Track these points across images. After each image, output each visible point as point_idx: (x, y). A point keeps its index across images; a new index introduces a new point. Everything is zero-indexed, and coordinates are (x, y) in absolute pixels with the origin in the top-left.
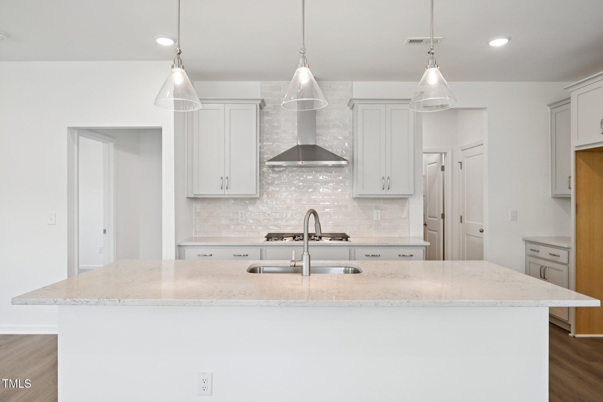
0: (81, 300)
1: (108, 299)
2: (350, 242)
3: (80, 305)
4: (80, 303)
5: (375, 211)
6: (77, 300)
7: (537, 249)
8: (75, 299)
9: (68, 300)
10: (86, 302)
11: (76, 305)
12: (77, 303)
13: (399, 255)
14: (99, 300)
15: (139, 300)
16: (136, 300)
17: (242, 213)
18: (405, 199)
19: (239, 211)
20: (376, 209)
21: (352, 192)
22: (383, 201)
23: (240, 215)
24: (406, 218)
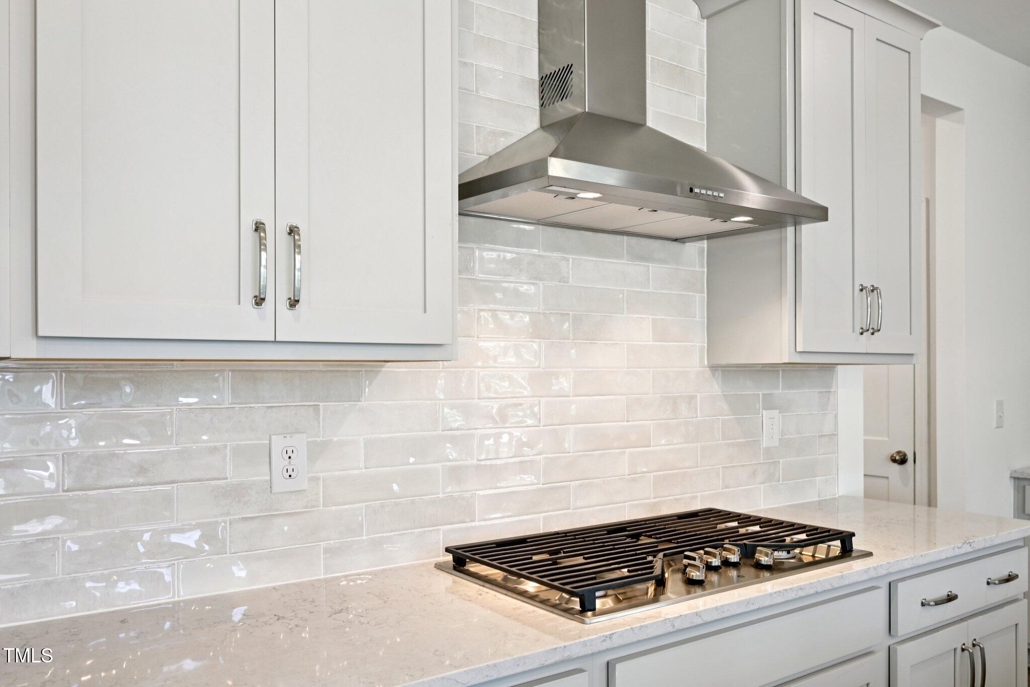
5: (765, 414)
17: (290, 454)
18: (830, 367)
19: (273, 437)
20: (766, 408)
21: (706, 345)
22: (783, 377)
23: (279, 462)
24: (833, 436)
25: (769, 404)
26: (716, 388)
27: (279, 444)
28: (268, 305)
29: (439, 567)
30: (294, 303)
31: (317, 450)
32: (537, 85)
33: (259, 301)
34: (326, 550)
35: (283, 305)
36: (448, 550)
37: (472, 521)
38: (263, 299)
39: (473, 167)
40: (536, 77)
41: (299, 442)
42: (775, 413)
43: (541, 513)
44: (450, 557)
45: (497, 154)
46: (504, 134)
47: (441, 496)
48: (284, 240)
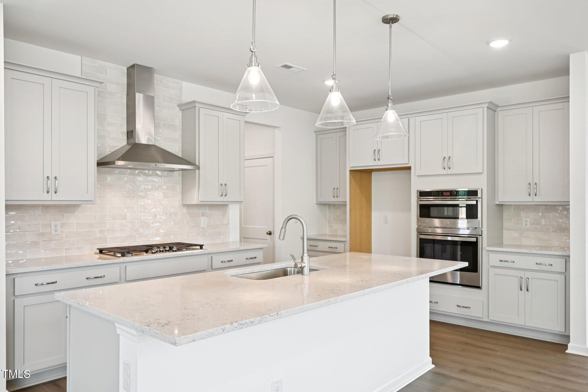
0: (247, 321)
1: (268, 315)
2: (206, 250)
3: (246, 327)
4: (246, 325)
5: (202, 218)
6: (243, 322)
7: (316, 245)
8: (241, 322)
9: (235, 324)
10: (251, 323)
11: (242, 328)
12: (243, 327)
13: (246, 259)
14: (262, 317)
15: (291, 309)
16: (289, 310)
17: (56, 226)
18: (226, 205)
19: (52, 222)
20: (202, 216)
21: (181, 199)
22: (209, 208)
23: (53, 227)
24: (227, 224)
25: (203, 215)
26: (185, 210)
27: (53, 223)
28: (50, 193)
29: (96, 253)
30: (56, 192)
31: (63, 225)
32: (126, 133)
33: (48, 192)
34: (65, 249)
35: (53, 193)
36: (97, 249)
37: (106, 243)
38: (49, 192)
39: (106, 156)
40: (126, 131)
41: (59, 223)
42: (206, 218)
43: (127, 242)
44: (98, 250)
45: (114, 152)
46: (116, 146)
47: (97, 237)
48: (53, 179)
